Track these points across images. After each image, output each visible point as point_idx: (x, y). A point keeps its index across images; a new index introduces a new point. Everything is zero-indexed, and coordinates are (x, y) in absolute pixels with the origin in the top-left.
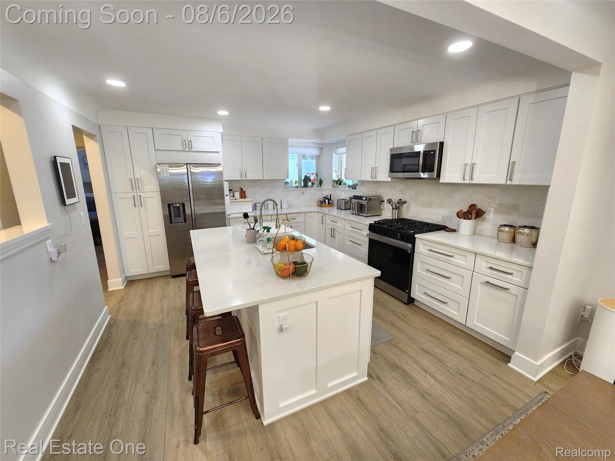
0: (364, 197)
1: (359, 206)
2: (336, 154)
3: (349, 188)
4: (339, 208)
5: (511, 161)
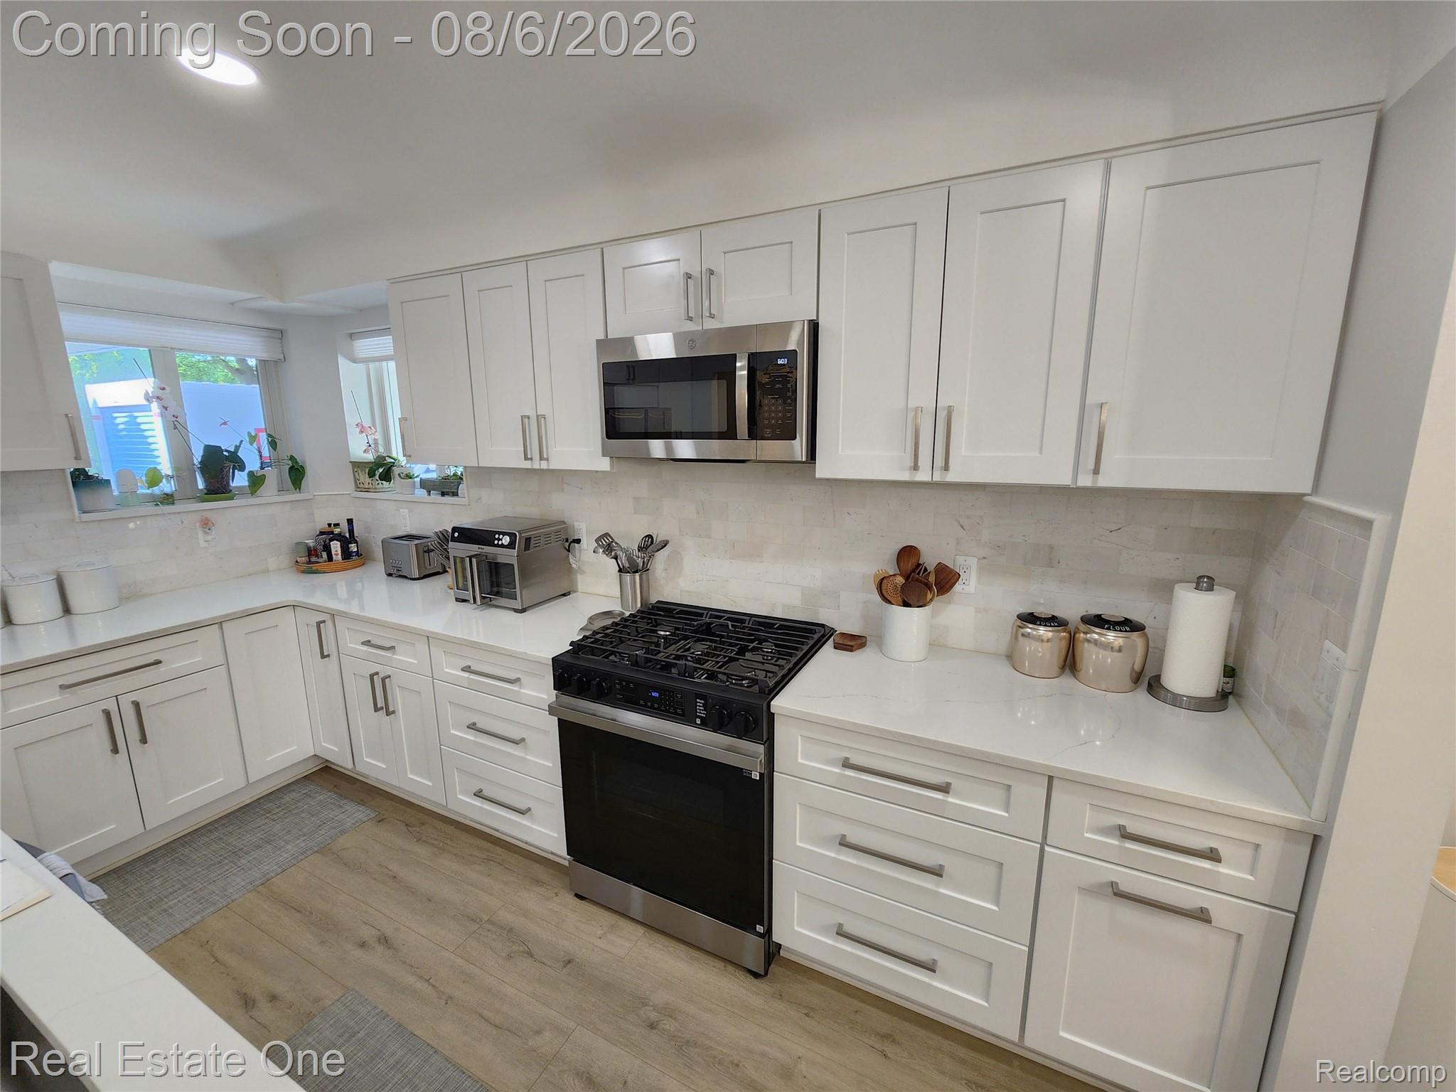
0: (504, 534)
1: (485, 567)
2: (354, 361)
3: (429, 493)
4: (396, 573)
5: (1090, 400)
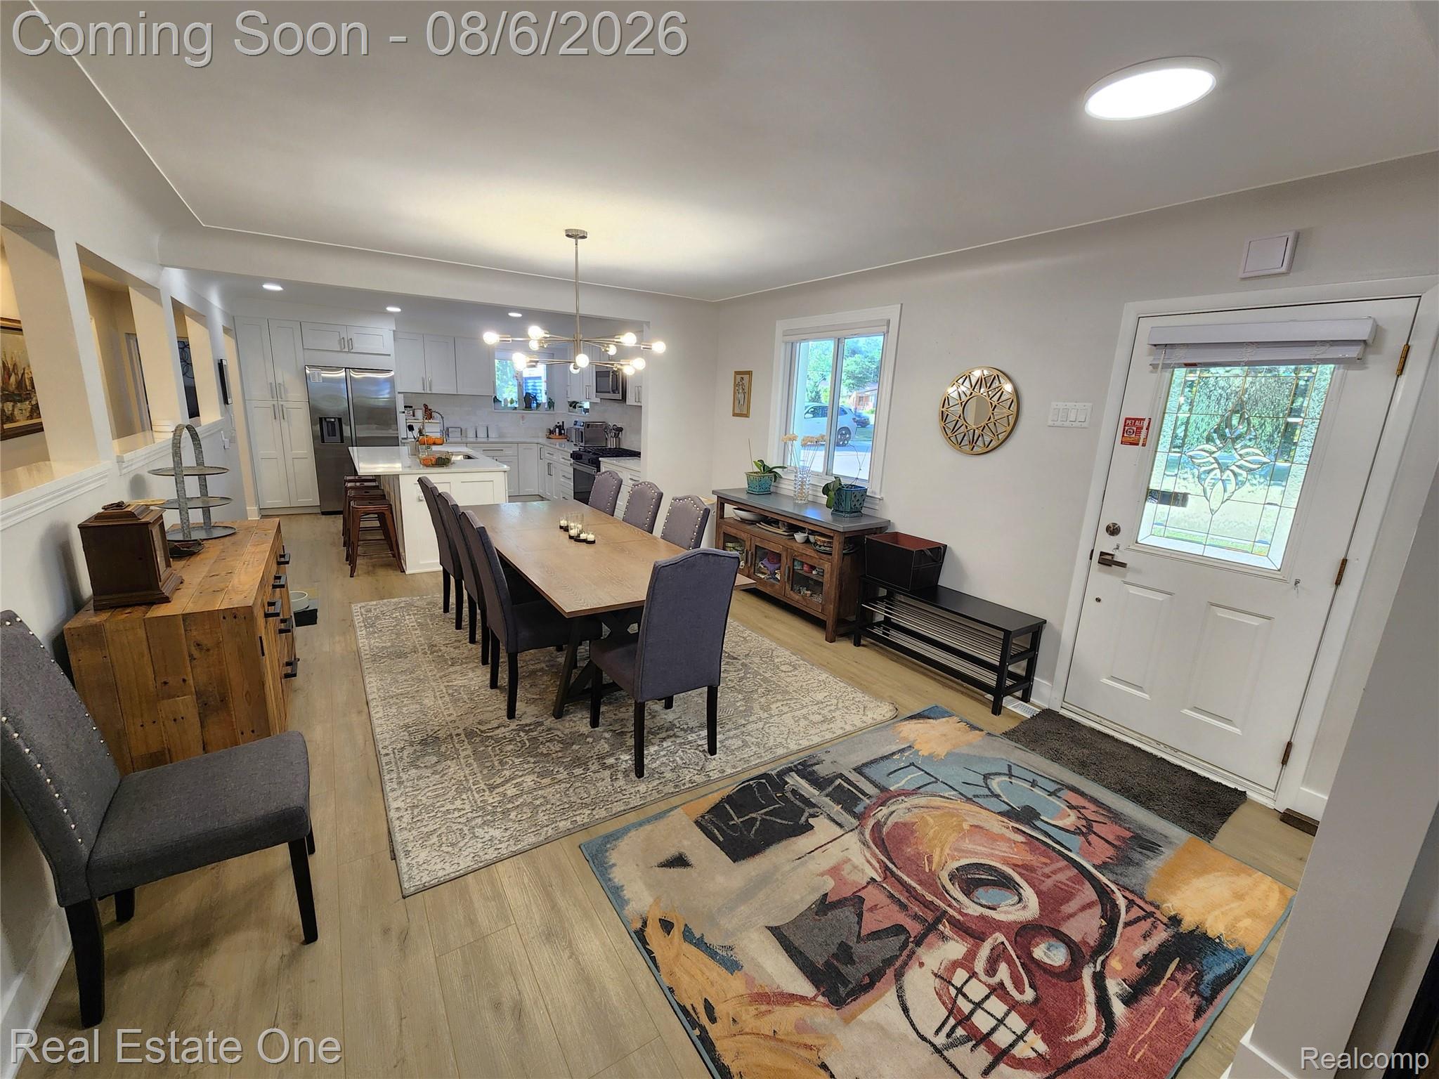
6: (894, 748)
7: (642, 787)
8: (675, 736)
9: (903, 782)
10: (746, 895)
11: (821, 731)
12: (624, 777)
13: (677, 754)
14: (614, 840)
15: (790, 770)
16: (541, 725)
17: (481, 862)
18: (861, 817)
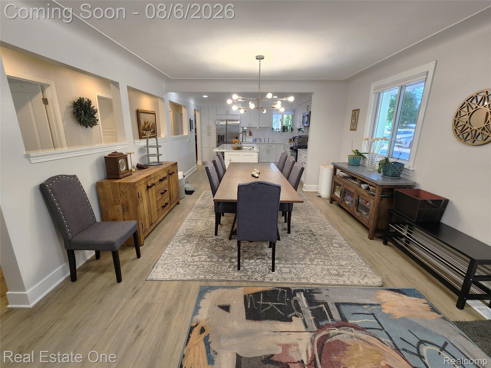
6: (368, 302)
7: (236, 274)
8: (264, 259)
9: (360, 321)
10: (239, 335)
11: (332, 279)
12: (233, 268)
13: (259, 266)
14: (212, 289)
15: (302, 291)
16: (222, 240)
17: (171, 279)
18: (320, 328)
